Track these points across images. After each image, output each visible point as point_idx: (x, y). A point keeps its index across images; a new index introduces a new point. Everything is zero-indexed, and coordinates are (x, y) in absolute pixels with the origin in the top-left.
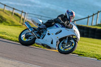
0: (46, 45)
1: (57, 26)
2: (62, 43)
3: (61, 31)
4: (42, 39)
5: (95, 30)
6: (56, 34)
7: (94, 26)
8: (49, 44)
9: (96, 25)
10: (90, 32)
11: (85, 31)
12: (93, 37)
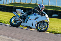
0: (29, 26)
1: (35, 15)
2: (39, 25)
3: (38, 18)
4: (26, 22)
5: (8, 7)
6: (35, 19)
7: (8, 4)
8: (31, 25)
9: (9, 4)
10: (5, 8)
11: (2, 8)
12: (7, 12)
